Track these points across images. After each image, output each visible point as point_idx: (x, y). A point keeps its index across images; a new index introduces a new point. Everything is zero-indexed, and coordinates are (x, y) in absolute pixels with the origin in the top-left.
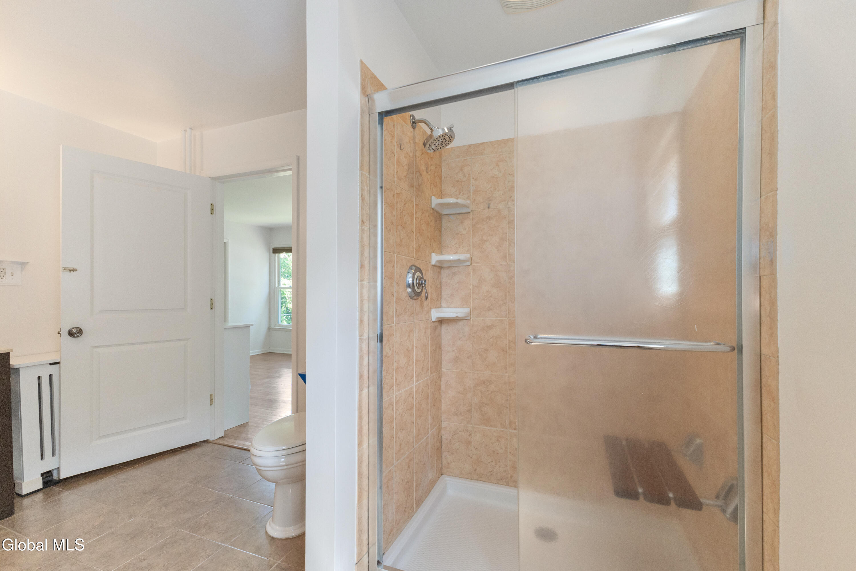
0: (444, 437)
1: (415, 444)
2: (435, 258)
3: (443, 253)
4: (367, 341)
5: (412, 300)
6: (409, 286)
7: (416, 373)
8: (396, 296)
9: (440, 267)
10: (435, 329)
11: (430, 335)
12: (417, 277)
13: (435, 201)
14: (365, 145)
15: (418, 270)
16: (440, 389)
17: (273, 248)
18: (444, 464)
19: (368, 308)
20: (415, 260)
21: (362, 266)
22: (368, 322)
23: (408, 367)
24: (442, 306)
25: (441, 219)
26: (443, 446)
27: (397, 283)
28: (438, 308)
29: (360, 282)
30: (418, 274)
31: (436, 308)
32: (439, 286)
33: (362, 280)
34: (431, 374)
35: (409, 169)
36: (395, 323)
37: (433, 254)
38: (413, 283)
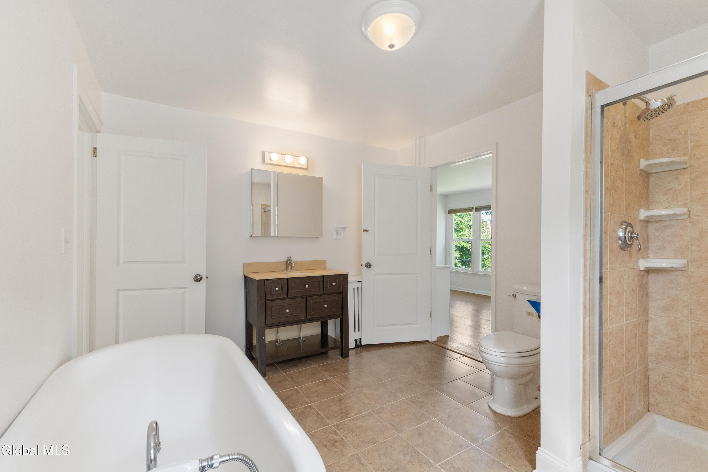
0: (651, 377)
1: (625, 374)
2: (643, 214)
3: (650, 208)
4: (589, 281)
5: (622, 251)
6: (620, 238)
7: (625, 313)
8: (609, 247)
9: (648, 221)
10: (642, 278)
11: (638, 282)
12: (629, 231)
13: (643, 163)
14: (588, 133)
15: (629, 225)
16: (646, 333)
17: (449, 210)
18: (651, 402)
19: (589, 256)
20: (625, 217)
21: (586, 225)
22: (589, 266)
23: (619, 306)
24: (649, 257)
25: (648, 178)
26: (650, 386)
27: (611, 237)
28: (645, 258)
29: (584, 237)
30: (629, 229)
31: (643, 258)
32: (646, 239)
33: (586, 235)
34: (639, 317)
35: (620, 141)
36: (608, 269)
37: (642, 211)
38: (625, 237)
